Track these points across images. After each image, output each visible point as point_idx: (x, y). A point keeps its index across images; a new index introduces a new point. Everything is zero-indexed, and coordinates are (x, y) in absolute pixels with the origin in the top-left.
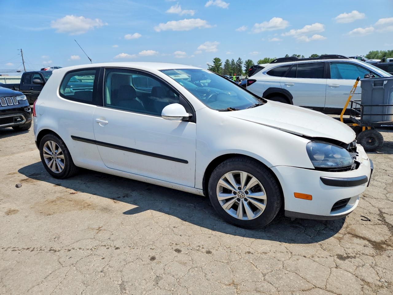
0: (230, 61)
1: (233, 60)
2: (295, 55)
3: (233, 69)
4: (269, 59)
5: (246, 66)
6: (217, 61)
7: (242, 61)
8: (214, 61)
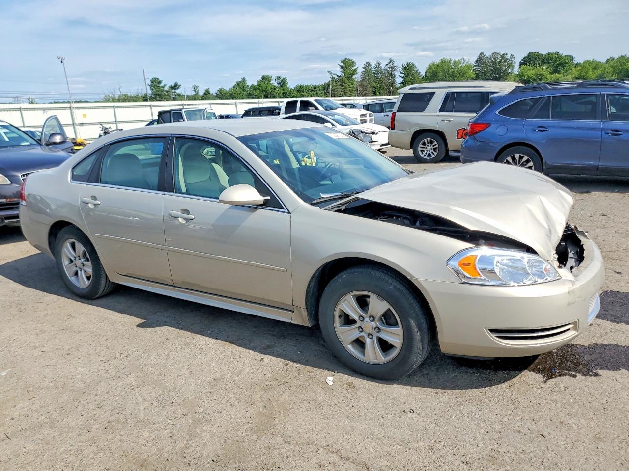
0: (374, 64)
1: (379, 64)
3: (378, 81)
4: (450, 61)
5: (403, 75)
6: (347, 65)
7: (395, 65)
8: (342, 65)
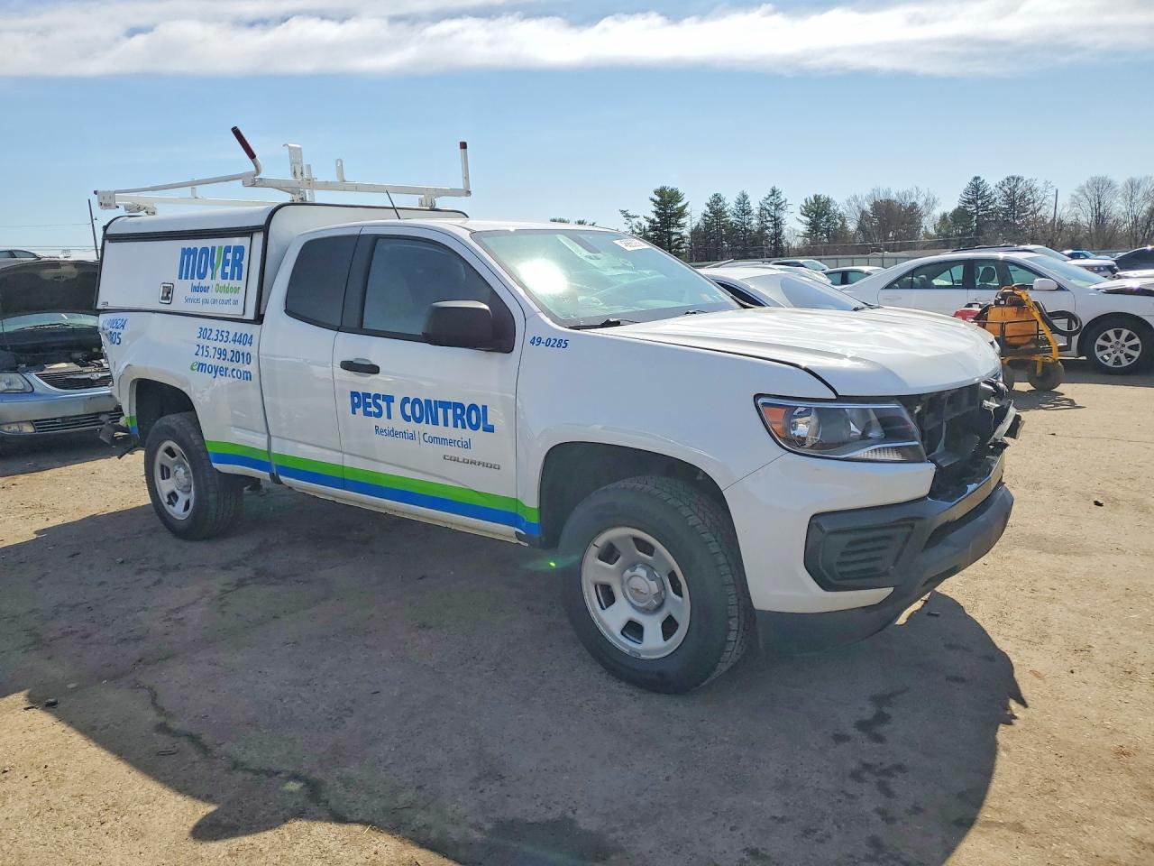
1: (745, 197)
2: (1013, 178)
6: (667, 197)
7: (784, 198)
8: (657, 198)
